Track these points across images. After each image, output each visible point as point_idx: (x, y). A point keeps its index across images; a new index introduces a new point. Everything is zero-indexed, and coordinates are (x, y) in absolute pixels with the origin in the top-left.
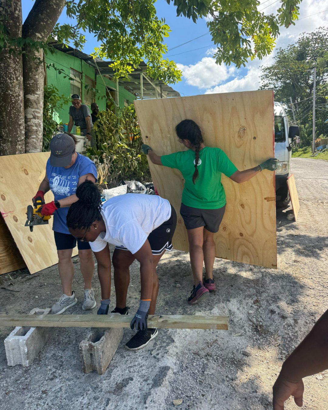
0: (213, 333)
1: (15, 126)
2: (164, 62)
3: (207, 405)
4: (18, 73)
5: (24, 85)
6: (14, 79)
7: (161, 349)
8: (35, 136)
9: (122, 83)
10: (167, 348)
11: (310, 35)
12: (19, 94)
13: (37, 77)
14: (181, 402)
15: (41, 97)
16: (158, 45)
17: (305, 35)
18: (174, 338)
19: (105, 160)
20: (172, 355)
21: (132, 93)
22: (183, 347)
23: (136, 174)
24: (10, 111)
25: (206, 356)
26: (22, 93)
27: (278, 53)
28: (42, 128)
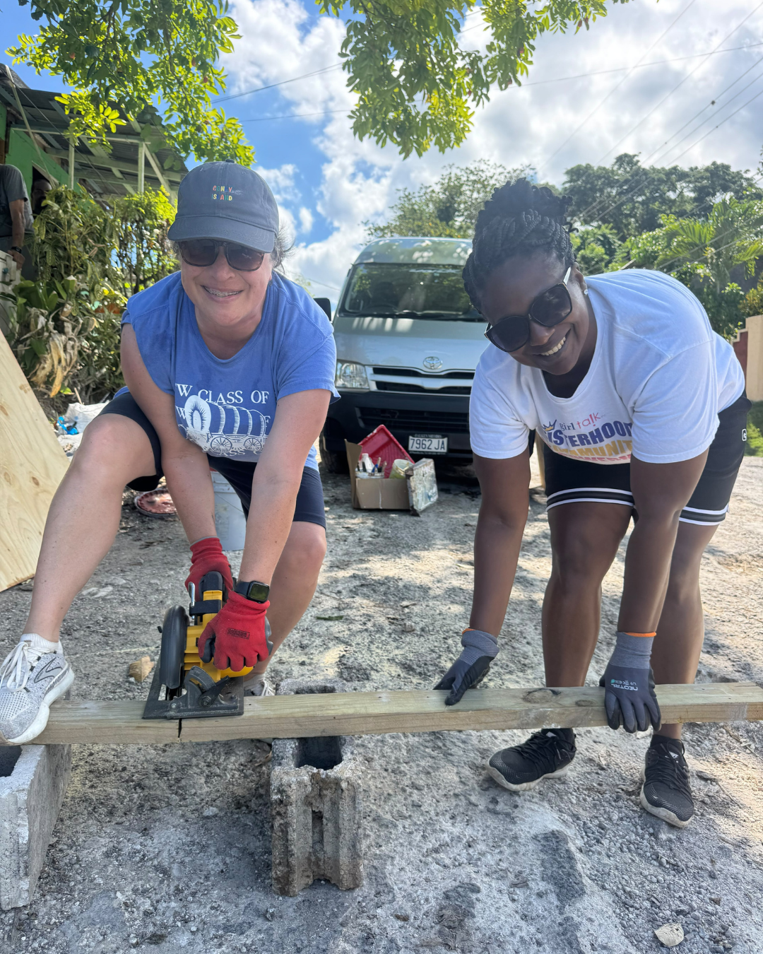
2: (212, 114)
11: (463, 173)
16: (204, 67)
17: (455, 171)
19: (68, 327)
27: (400, 199)
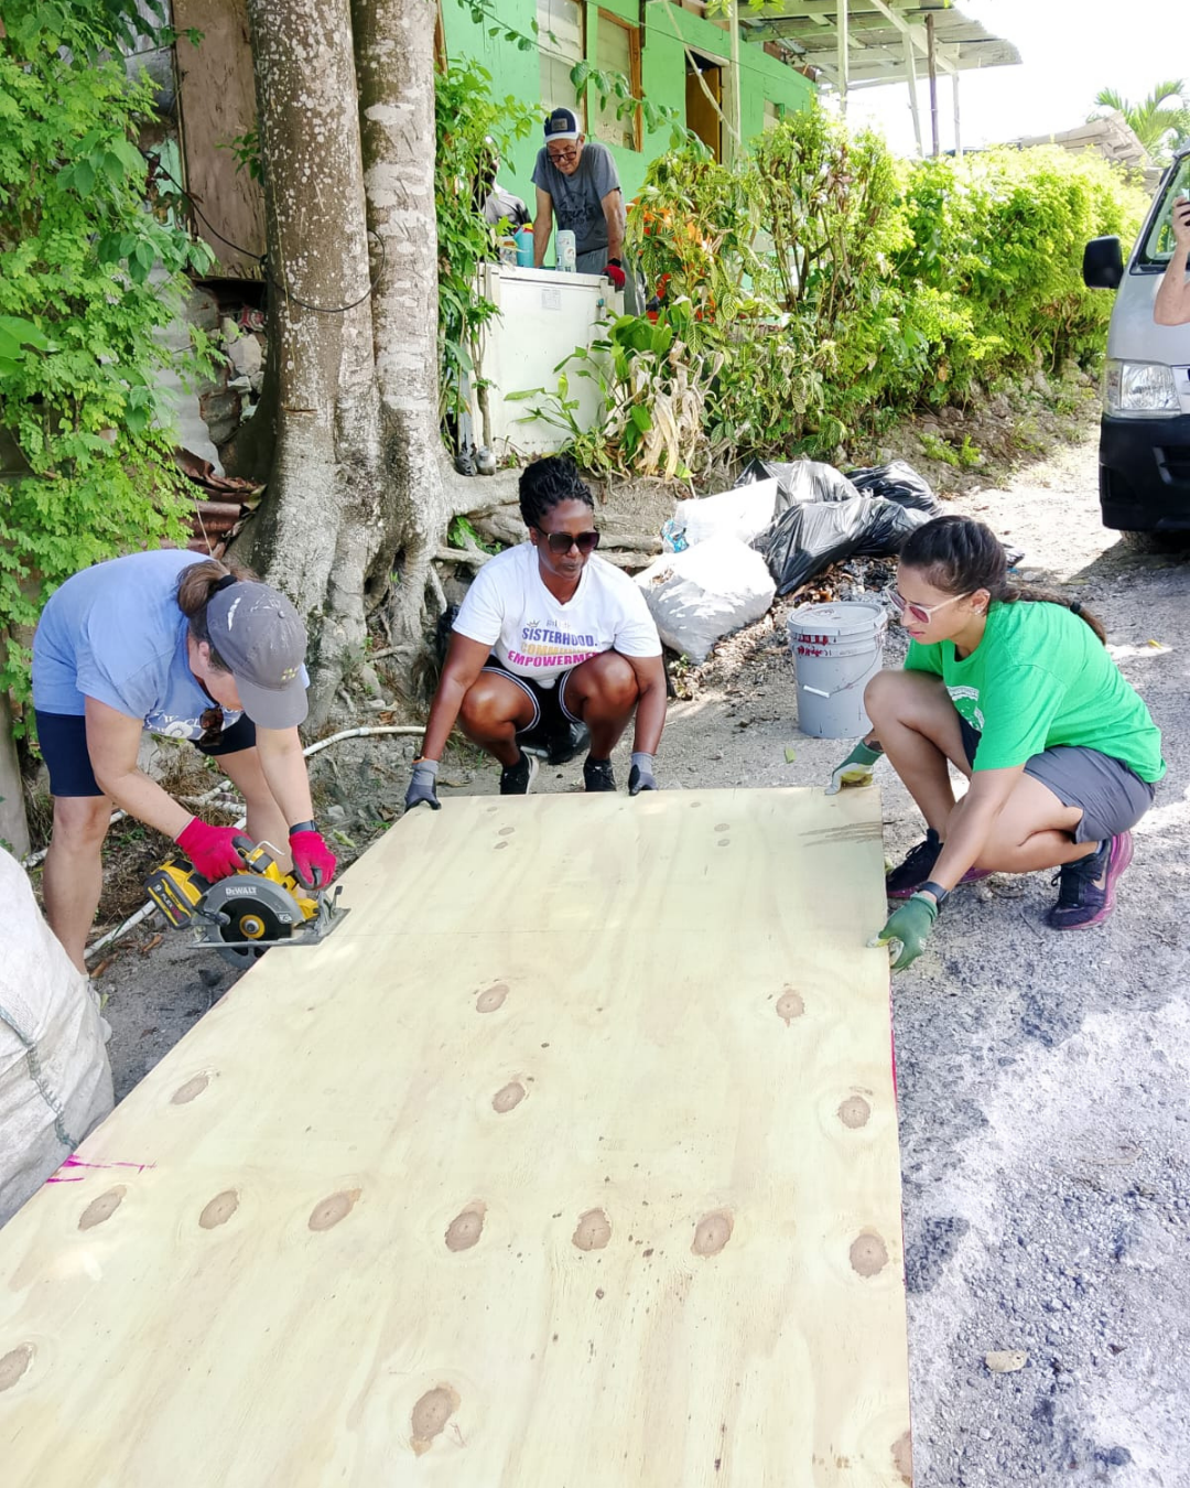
0: (1162, 1104)
1: (333, 243)
3: (1133, 1391)
4: (334, 13)
5: (358, 68)
6: (318, 42)
7: (933, 1149)
8: (407, 284)
9: (757, 27)
10: (957, 1147)
12: (339, 106)
13: (405, 22)
14: (1019, 1365)
15: (425, 113)
18: (985, 1110)
19: (683, 375)
20: (980, 1178)
21: (800, 70)
22: (1028, 1148)
23: (816, 433)
24: (310, 184)
25: (1131, 1194)
26: (351, 100)
28: (435, 247)
